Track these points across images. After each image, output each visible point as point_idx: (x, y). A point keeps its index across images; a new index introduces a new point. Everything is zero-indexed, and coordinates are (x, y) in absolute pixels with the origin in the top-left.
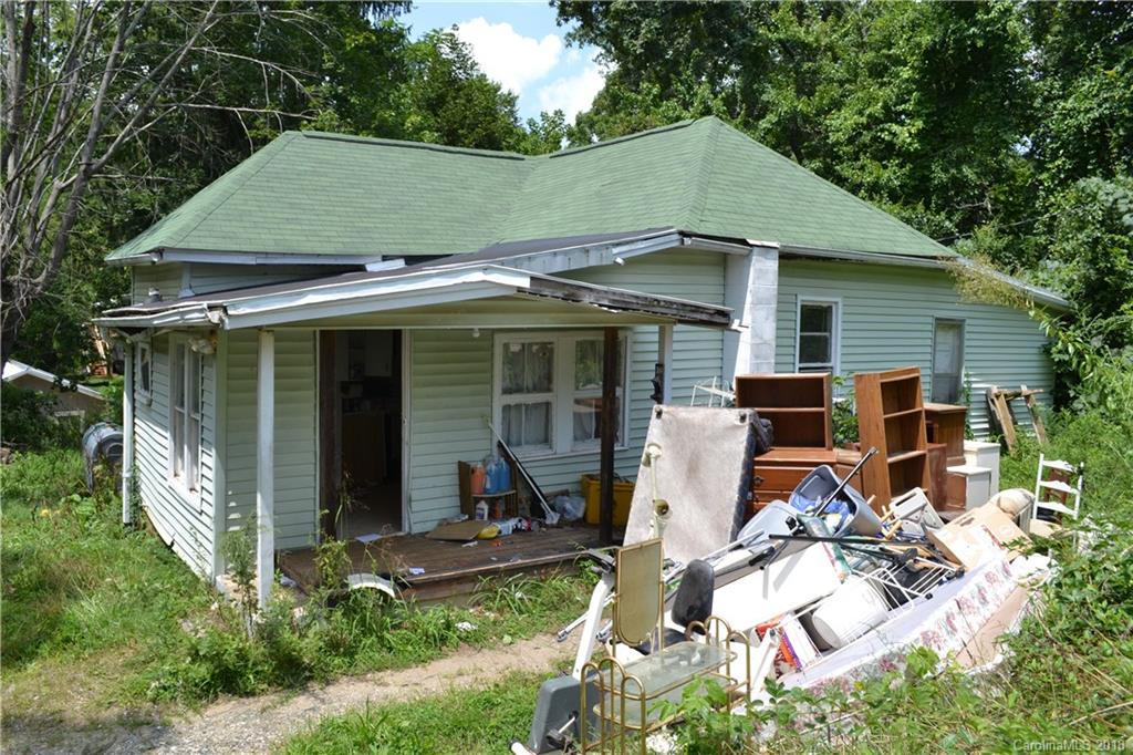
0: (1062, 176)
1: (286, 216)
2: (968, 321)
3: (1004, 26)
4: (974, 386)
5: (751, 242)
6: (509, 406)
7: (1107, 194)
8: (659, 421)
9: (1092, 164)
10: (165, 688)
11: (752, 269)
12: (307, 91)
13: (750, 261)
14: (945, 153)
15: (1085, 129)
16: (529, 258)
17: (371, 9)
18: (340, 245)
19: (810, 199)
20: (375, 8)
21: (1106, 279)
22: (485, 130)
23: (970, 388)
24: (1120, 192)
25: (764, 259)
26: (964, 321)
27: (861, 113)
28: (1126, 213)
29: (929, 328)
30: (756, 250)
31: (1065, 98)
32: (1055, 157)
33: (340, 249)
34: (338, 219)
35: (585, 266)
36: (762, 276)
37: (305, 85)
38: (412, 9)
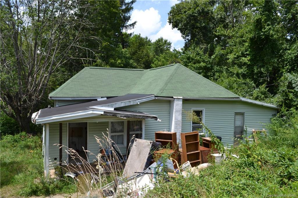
0: (288, 70)
1: (80, 88)
2: (245, 113)
3: (269, 32)
4: (248, 129)
5: (174, 97)
6: (113, 136)
7: (290, 78)
8: (136, 142)
9: (296, 67)
10: (23, 193)
11: (175, 103)
12: (96, 55)
13: (174, 102)
14: (258, 64)
15: (293, 58)
16: (115, 104)
17: (124, 28)
18: (92, 95)
19: (198, 84)
20: (125, 28)
21: (286, 101)
22: (146, 59)
23: (246, 130)
24: (293, 78)
25: (178, 101)
26: (244, 113)
27: (235, 55)
28: (294, 83)
29: (233, 115)
30: (175, 99)
31: (289, 50)
32: (286, 65)
33: (91, 96)
34: (92, 88)
35: (129, 105)
36: (178, 105)
37: (95, 53)
38: (134, 28)
